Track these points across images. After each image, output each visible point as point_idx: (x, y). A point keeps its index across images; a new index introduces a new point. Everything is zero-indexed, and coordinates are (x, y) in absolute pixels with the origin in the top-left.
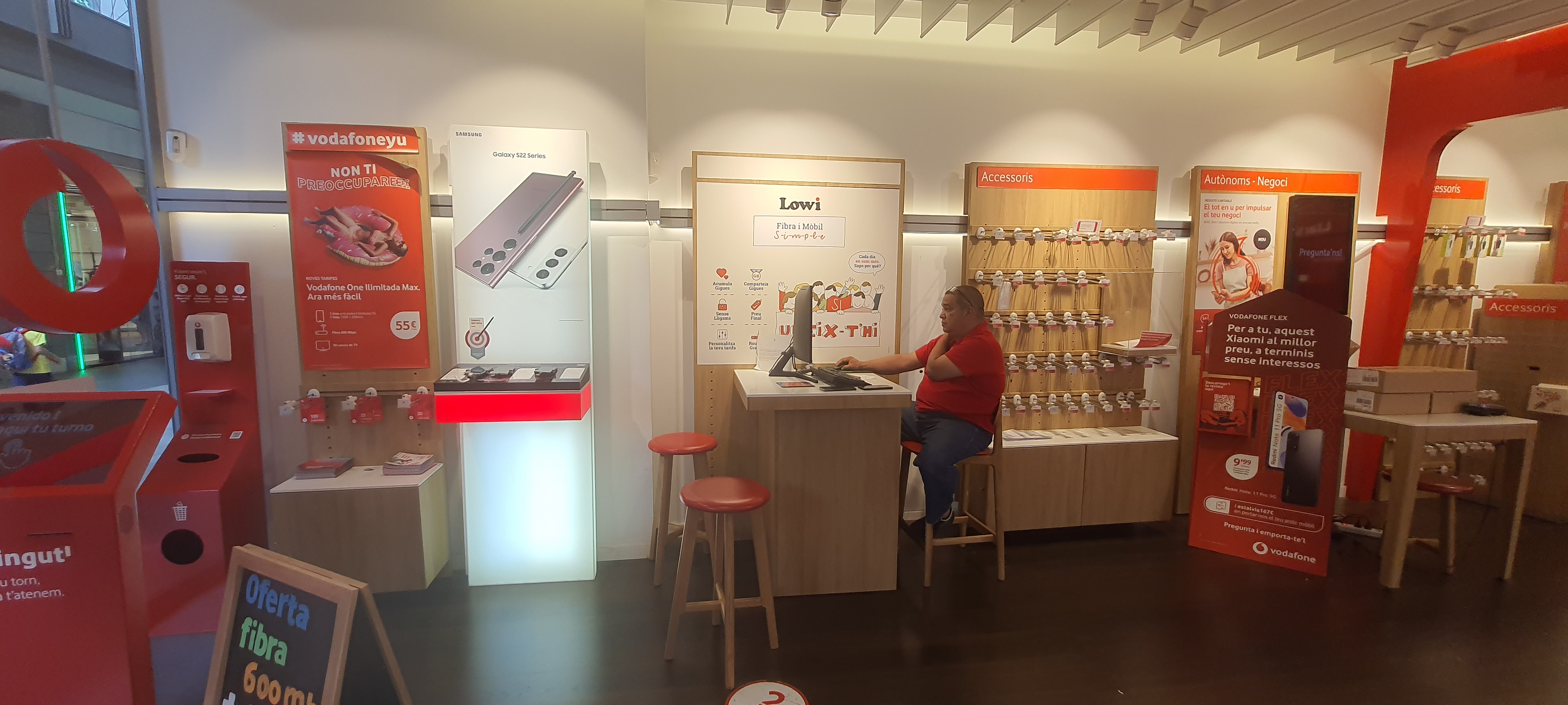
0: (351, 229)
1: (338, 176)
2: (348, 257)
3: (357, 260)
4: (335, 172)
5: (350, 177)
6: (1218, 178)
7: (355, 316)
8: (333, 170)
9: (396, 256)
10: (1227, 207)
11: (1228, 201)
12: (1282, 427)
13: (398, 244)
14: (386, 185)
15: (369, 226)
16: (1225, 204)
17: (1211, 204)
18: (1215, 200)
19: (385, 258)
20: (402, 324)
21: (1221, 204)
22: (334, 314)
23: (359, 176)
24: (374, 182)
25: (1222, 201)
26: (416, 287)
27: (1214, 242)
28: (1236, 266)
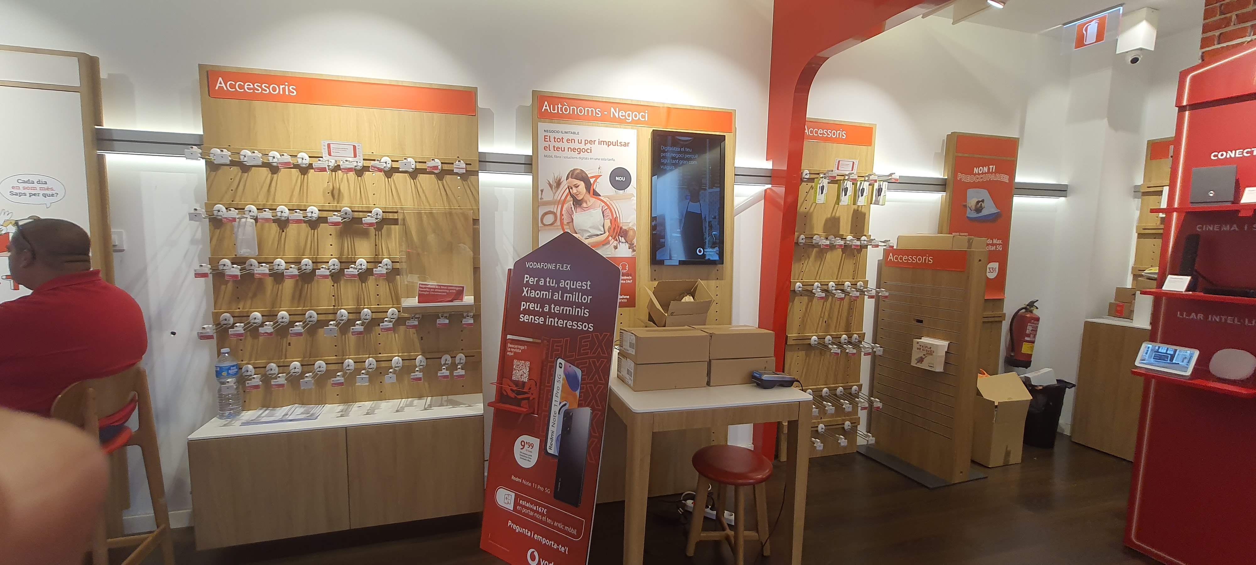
6: (560, 106)
10: (573, 141)
11: (574, 133)
12: (560, 403)
16: (571, 136)
17: (552, 135)
18: (558, 132)
21: (566, 137)
25: (566, 133)
27: (560, 180)
28: (588, 208)
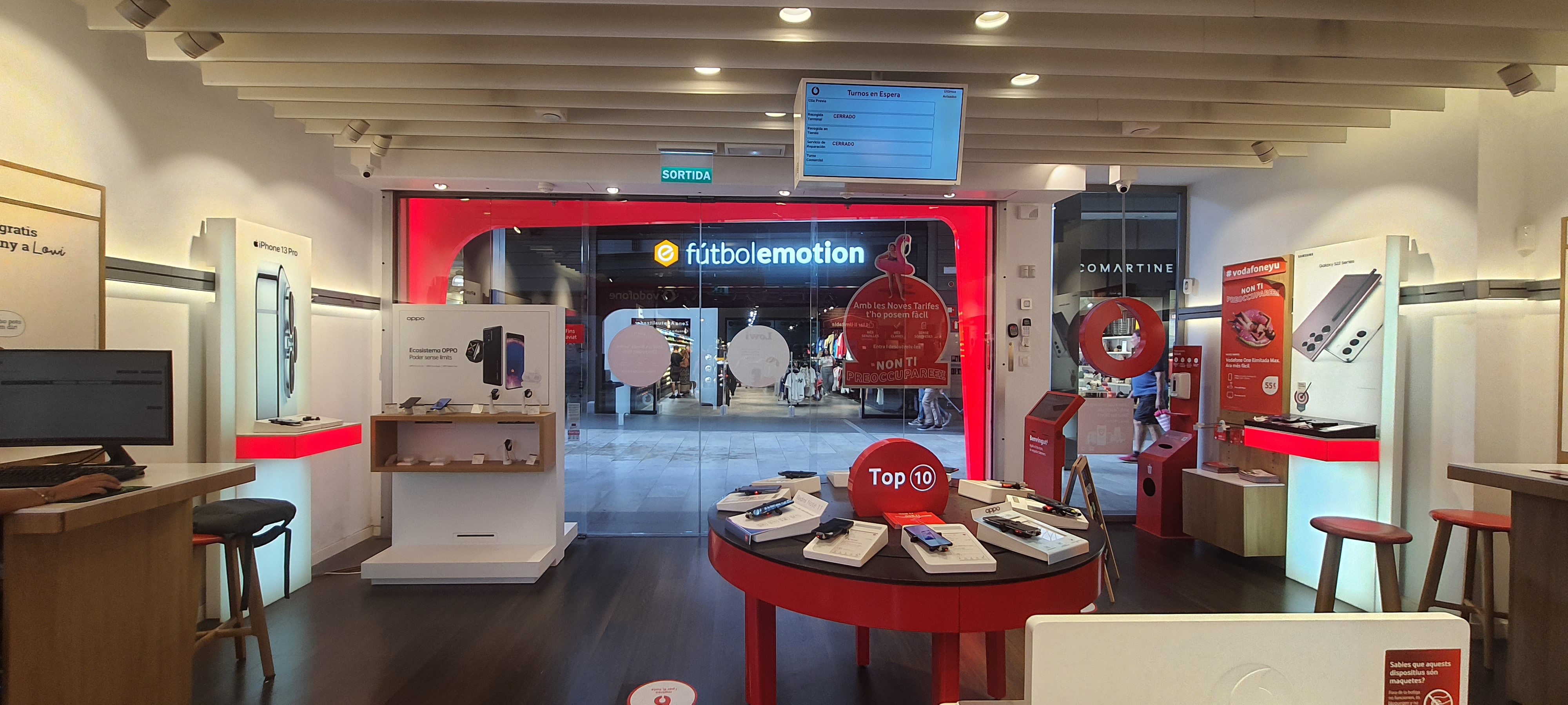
0: (1248, 325)
1: (1245, 293)
2: (1246, 341)
3: (1250, 343)
4: (1243, 291)
5: (1250, 293)
7: (1246, 378)
8: (1242, 289)
9: (1268, 339)
13: (1270, 332)
14: (1267, 296)
15: (1257, 322)
19: (1264, 341)
20: (1268, 384)
22: (1237, 376)
23: (1254, 292)
24: (1261, 294)
26: (1278, 360)
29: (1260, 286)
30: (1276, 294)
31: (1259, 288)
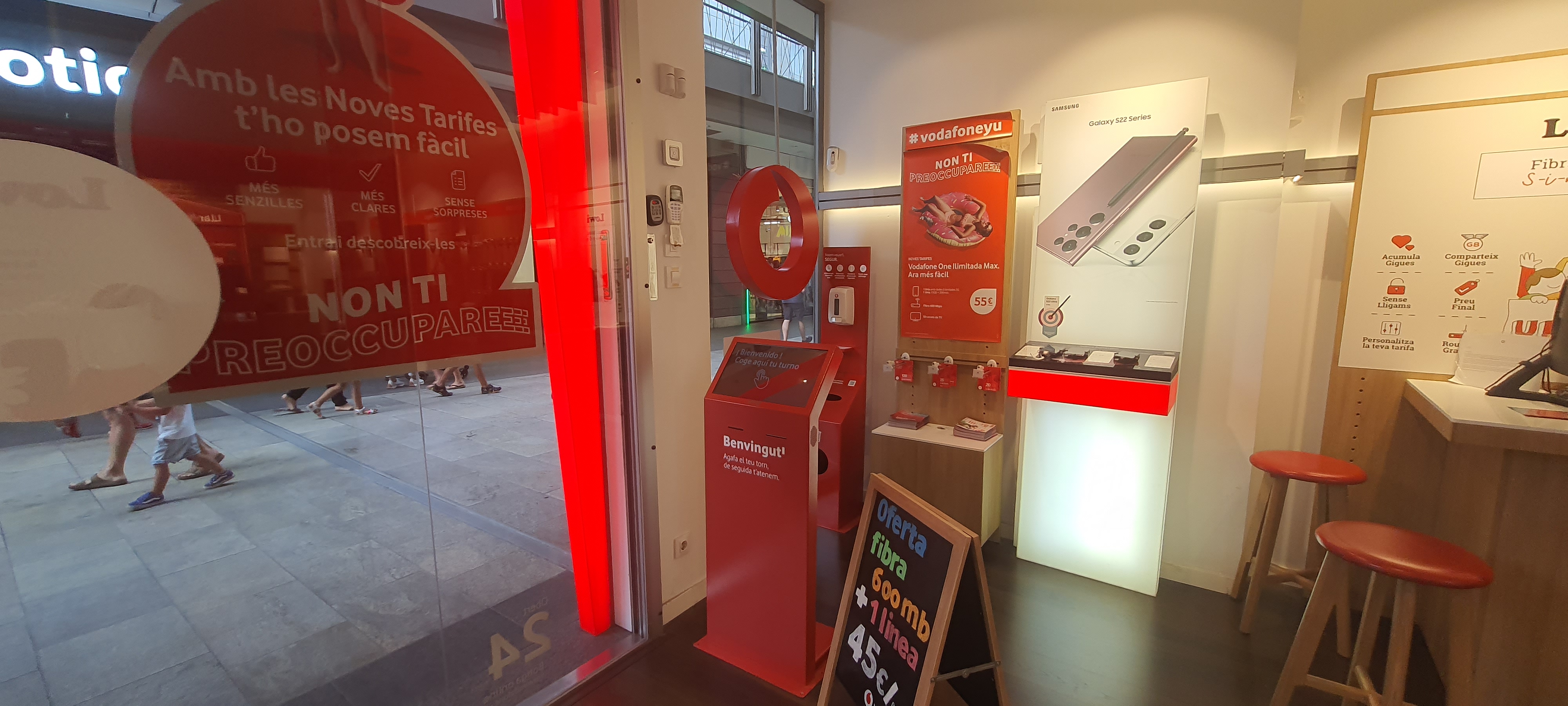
1: (941, 167)
2: (942, 239)
3: (949, 241)
4: (938, 165)
5: (951, 167)
7: (942, 291)
8: (937, 162)
9: (981, 236)
13: (984, 225)
14: (980, 171)
19: (972, 239)
20: (980, 300)
22: (926, 289)
23: (958, 166)
24: (970, 170)
26: (996, 266)
29: (968, 157)
30: (995, 168)
31: (965, 161)
